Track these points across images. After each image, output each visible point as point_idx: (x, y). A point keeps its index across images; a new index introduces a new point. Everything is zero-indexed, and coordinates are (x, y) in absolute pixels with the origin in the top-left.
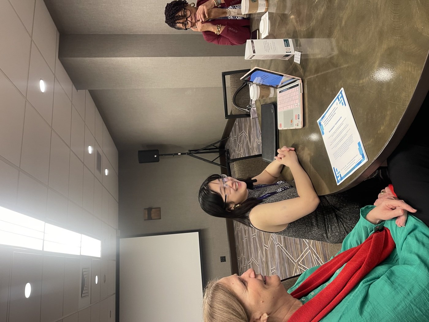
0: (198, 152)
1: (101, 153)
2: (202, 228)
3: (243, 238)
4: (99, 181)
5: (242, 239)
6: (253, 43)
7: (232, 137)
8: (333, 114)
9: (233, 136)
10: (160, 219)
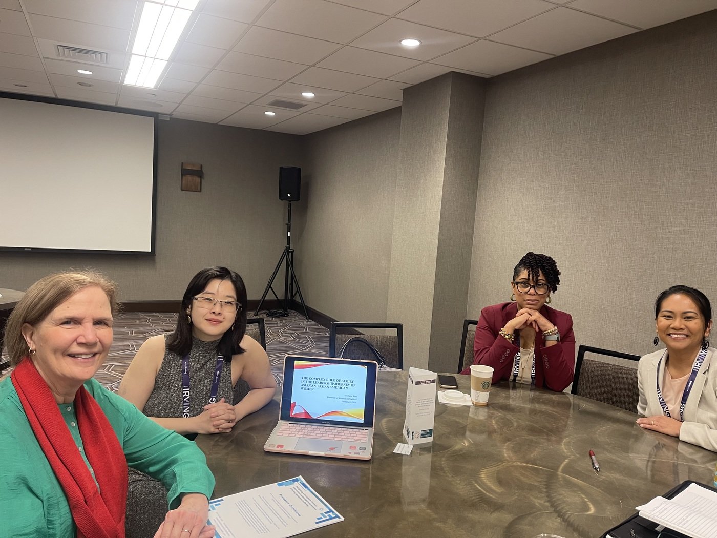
0: (289, 265)
1: (302, 109)
2: (157, 257)
3: (132, 327)
4: (256, 100)
5: (129, 326)
6: (431, 382)
7: (307, 323)
8: (307, 503)
9: (309, 325)
10: (182, 190)
